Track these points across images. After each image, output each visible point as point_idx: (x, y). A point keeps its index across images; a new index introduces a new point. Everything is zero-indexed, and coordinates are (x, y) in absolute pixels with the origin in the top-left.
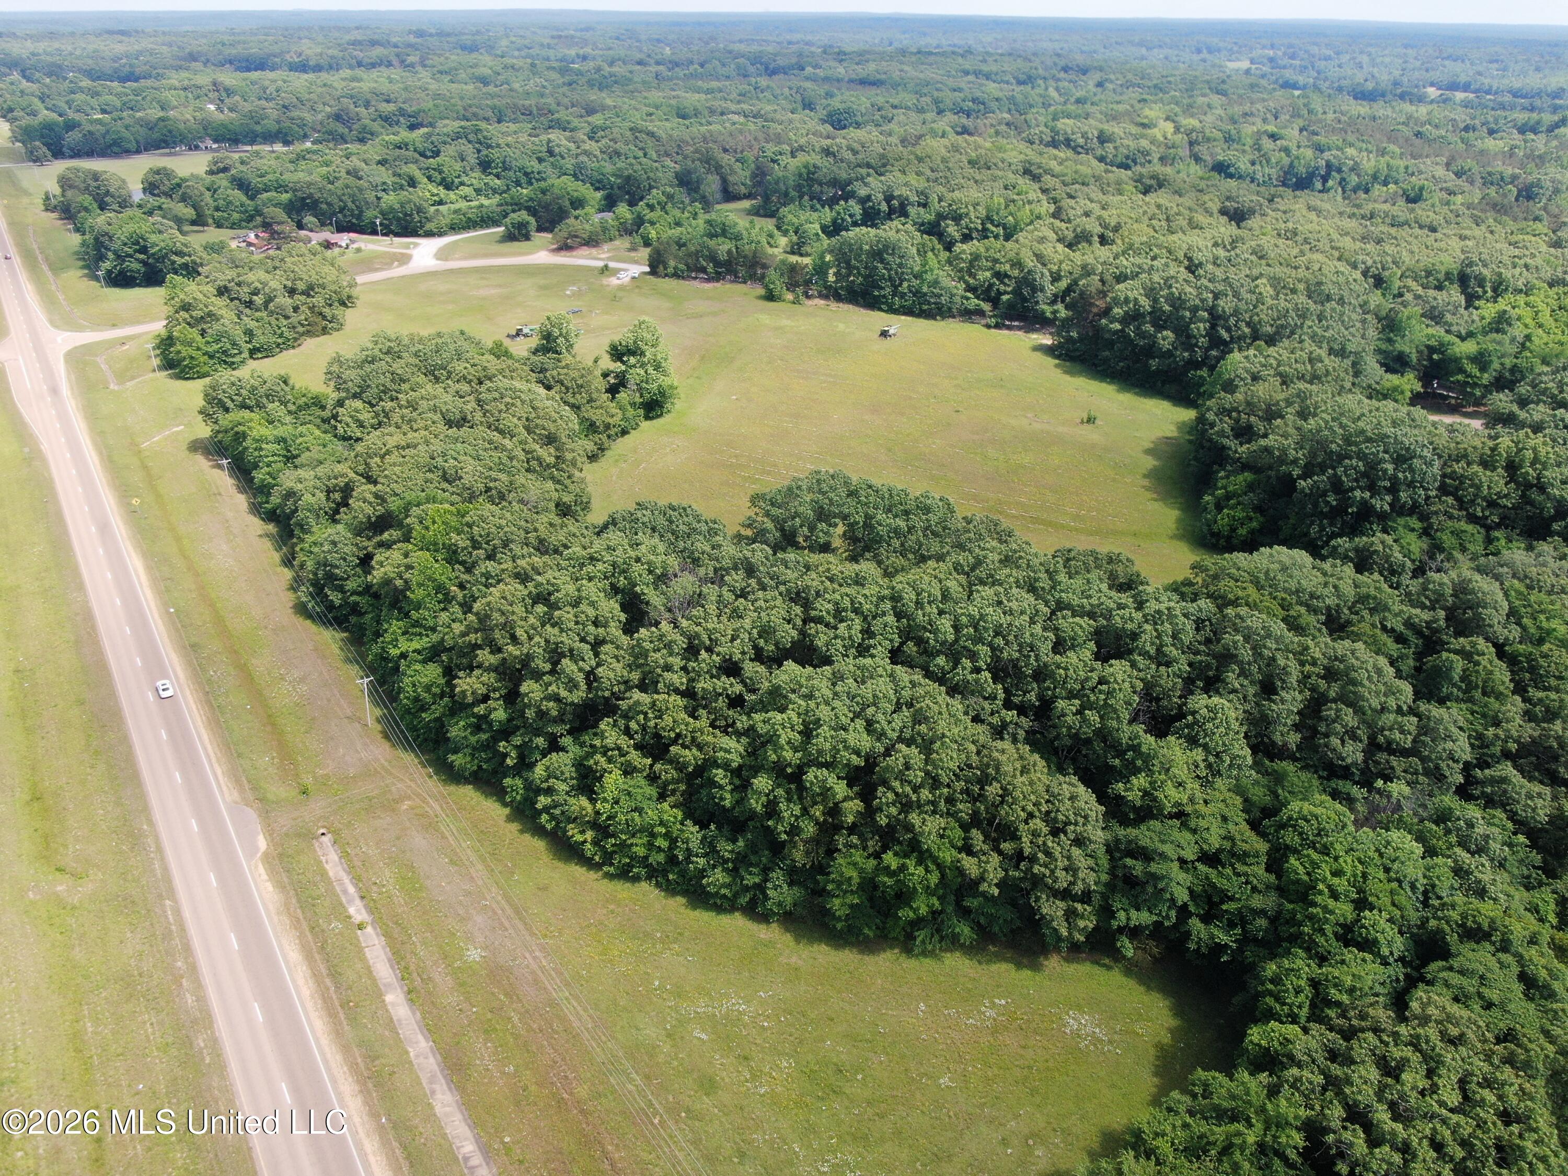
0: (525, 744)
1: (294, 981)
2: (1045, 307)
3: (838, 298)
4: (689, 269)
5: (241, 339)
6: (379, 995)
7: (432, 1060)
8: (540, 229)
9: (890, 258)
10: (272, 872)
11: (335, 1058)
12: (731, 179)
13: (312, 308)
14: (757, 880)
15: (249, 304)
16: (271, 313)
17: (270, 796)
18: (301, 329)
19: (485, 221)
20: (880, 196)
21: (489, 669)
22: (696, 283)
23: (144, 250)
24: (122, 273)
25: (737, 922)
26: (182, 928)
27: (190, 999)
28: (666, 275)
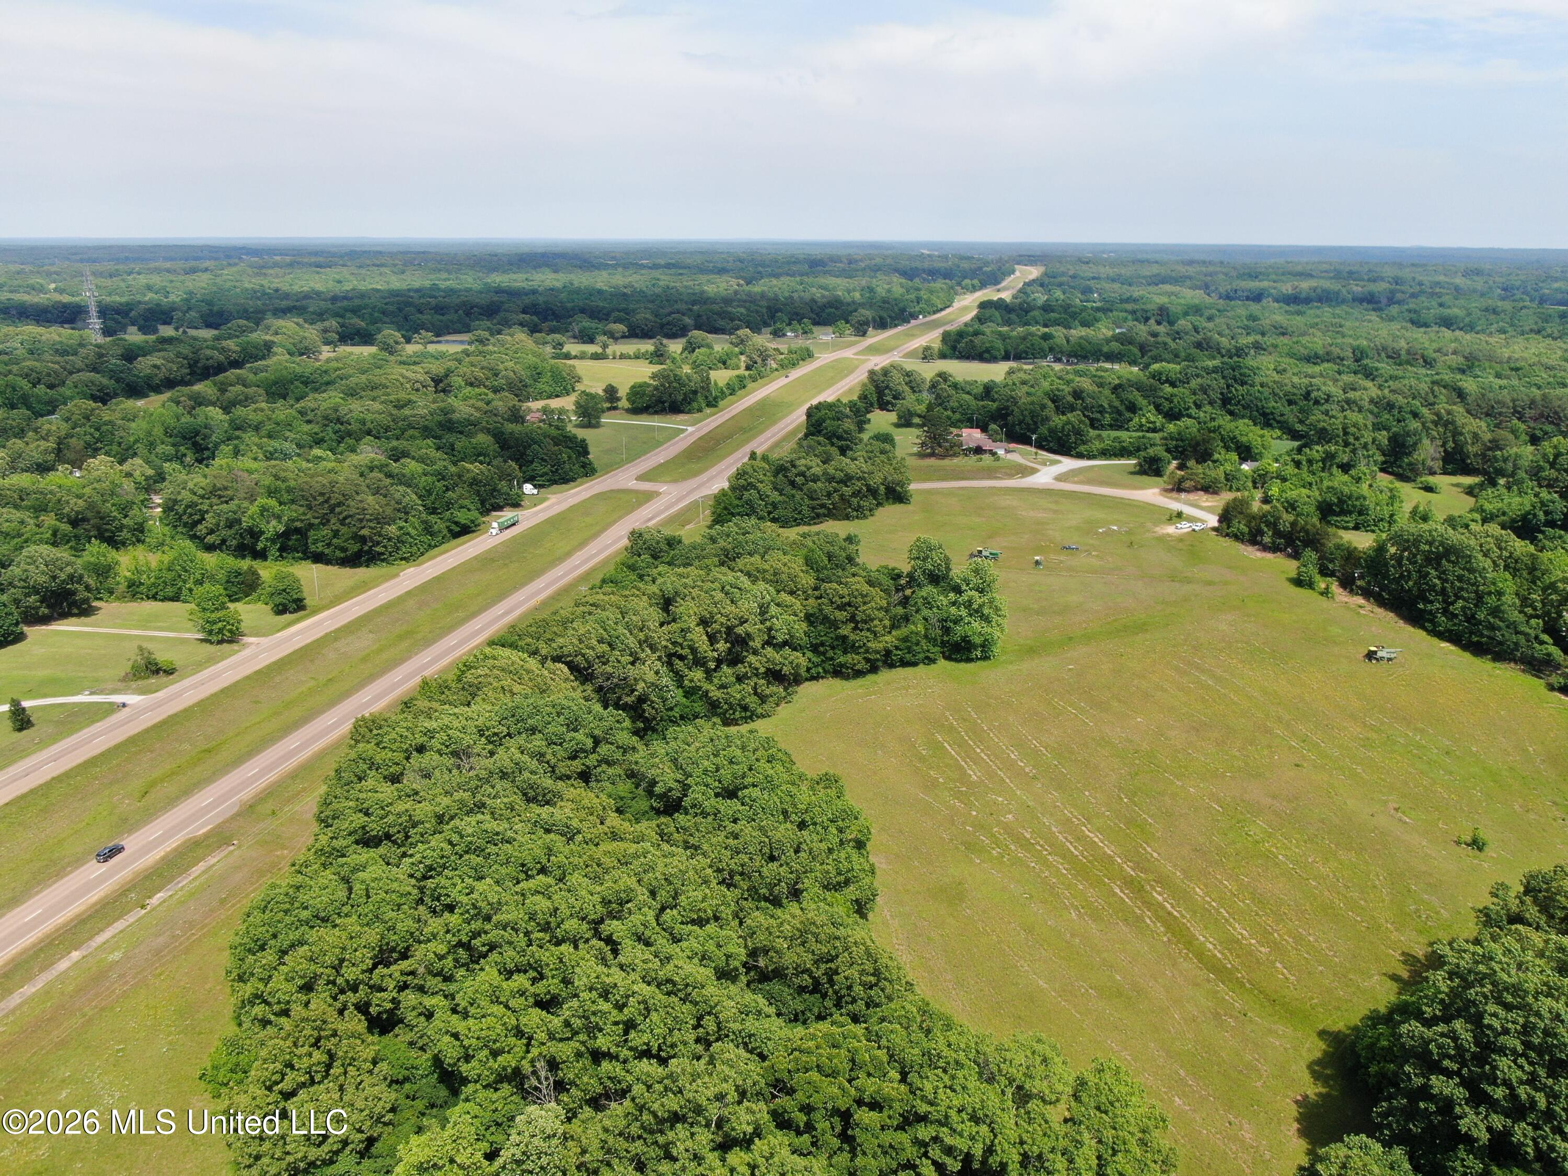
3: (1381, 602)
4: (1251, 533)
5: (762, 510)
9: (1450, 567)
12: (1469, 448)
13: (842, 496)
16: (804, 493)
18: (822, 511)
22: (1248, 550)
28: (1227, 535)
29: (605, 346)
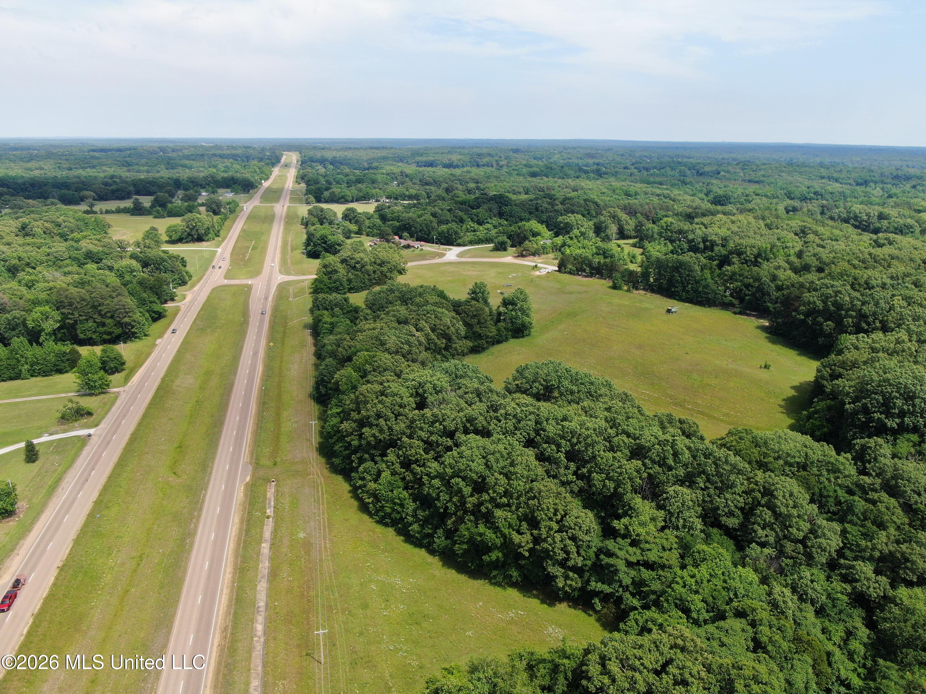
0: (362, 457)
1: (232, 529)
2: (769, 304)
3: (653, 291)
4: (578, 270)
5: (345, 283)
6: (260, 542)
7: (267, 570)
8: (512, 246)
9: (683, 271)
10: (246, 489)
11: (231, 559)
12: (626, 227)
13: (382, 272)
14: (430, 531)
15: (354, 268)
16: (363, 273)
17: (261, 463)
18: (374, 281)
19: (488, 241)
20: (700, 240)
21: (355, 421)
22: (580, 278)
23: (325, 243)
24: (315, 252)
25: (423, 552)
26: (203, 501)
27: (192, 526)
28: (565, 272)
29: (92, 206)
